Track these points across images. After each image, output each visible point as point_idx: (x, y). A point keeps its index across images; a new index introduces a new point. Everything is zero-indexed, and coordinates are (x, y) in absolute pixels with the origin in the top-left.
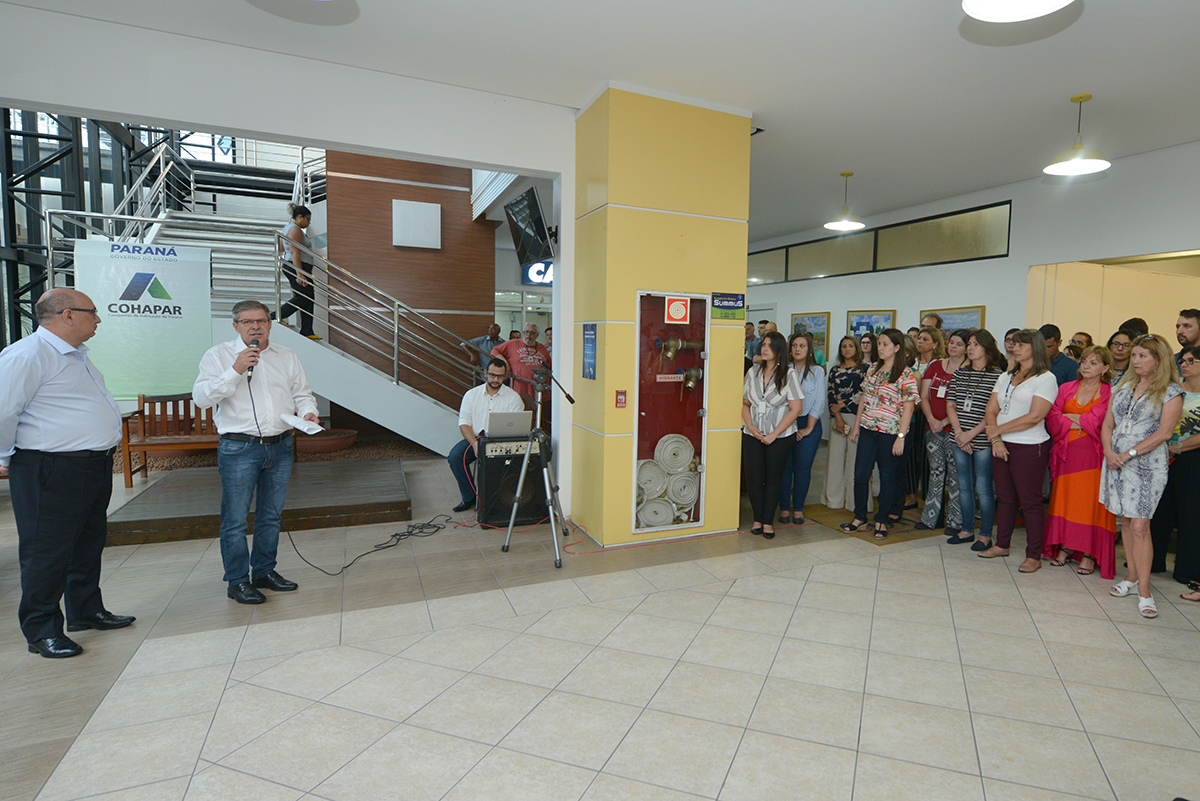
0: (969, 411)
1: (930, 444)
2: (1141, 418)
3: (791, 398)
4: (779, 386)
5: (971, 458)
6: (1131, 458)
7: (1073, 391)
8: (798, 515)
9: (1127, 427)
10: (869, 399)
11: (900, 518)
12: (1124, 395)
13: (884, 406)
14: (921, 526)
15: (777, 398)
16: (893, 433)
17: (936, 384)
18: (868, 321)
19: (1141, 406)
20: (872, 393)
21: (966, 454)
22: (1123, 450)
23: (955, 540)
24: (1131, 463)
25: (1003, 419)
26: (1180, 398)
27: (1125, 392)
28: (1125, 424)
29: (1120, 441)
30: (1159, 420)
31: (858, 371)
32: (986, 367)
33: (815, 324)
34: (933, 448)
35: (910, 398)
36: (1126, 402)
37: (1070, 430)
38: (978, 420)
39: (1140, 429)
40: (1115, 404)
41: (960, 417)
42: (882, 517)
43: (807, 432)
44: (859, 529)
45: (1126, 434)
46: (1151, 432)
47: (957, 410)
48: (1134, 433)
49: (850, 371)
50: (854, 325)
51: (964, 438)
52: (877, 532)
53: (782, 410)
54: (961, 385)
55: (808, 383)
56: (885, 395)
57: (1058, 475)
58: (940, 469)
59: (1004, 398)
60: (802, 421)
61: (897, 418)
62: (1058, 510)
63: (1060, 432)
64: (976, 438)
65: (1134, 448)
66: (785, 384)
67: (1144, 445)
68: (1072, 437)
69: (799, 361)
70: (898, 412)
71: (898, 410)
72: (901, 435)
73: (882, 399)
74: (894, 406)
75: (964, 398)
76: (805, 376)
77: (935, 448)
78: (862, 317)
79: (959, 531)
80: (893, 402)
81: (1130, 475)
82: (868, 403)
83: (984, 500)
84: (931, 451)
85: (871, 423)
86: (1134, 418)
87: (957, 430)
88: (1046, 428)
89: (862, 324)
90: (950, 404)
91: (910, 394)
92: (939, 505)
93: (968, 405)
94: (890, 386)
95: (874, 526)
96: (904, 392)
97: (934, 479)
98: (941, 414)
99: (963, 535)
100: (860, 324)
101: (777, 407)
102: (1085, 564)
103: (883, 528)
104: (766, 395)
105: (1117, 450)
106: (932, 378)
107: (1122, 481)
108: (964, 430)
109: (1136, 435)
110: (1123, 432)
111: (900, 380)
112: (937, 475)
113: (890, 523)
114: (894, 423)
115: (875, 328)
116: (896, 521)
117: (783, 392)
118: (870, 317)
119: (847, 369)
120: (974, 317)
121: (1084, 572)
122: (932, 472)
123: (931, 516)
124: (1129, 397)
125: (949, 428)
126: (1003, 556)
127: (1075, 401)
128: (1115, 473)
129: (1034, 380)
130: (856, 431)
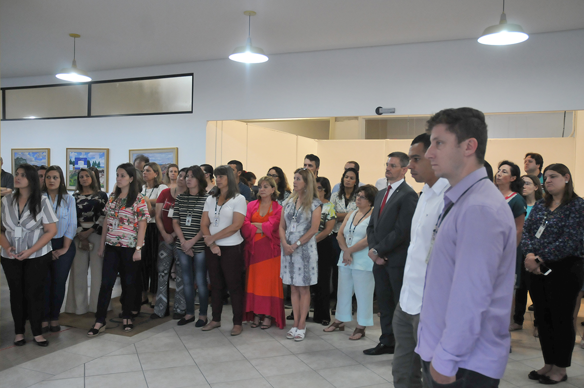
0: (190, 225)
1: (162, 252)
2: (301, 221)
3: (46, 222)
4: (34, 213)
5: (192, 260)
6: (298, 247)
7: (256, 207)
8: (54, 323)
9: (294, 227)
10: (111, 220)
11: (139, 313)
12: (290, 207)
13: (124, 226)
14: (154, 317)
15: (32, 223)
16: (133, 246)
17: (168, 207)
18: (85, 157)
19: (301, 214)
20: (114, 216)
21: (189, 256)
22: (293, 242)
23: (183, 322)
24: (298, 251)
25: (214, 230)
26: (320, 207)
27: (291, 205)
28: (292, 226)
29: (291, 237)
30: (310, 222)
31: (97, 198)
32: (199, 193)
33: (36, 159)
34: (163, 254)
35: (143, 218)
36: (292, 211)
37: (256, 234)
38: (197, 231)
39: (301, 228)
40: (286, 213)
41: (183, 230)
42: (126, 314)
43: (63, 251)
44: (100, 331)
45: (294, 231)
46: (307, 229)
47: (180, 225)
48: (298, 231)
49: (89, 198)
50: (73, 160)
51: (187, 244)
52: (125, 326)
53: (37, 233)
54: (183, 207)
55: (62, 210)
56: (124, 217)
57: (249, 265)
58: (166, 272)
59: (214, 215)
60: (58, 243)
61: (135, 235)
62: (250, 289)
63: (250, 236)
64: (196, 244)
65: (299, 240)
66: (40, 211)
67: (304, 238)
68: (257, 238)
69: (52, 190)
70: (136, 230)
71: (135, 228)
72: (138, 248)
73: (121, 220)
74: (132, 225)
75: (185, 216)
76: (59, 204)
77: (165, 254)
78: (80, 153)
79: (185, 314)
80: (131, 222)
81: (297, 259)
82: (111, 225)
83: (201, 289)
84: (162, 257)
85: (114, 240)
86: (298, 221)
87: (182, 240)
88: (241, 234)
89: (80, 159)
90: (175, 221)
91: (143, 215)
92: (165, 300)
93: (189, 221)
94: (127, 209)
95: (122, 322)
96: (140, 213)
97: (161, 279)
98: (170, 230)
99: (188, 317)
100: (78, 159)
101: (32, 231)
102: (266, 322)
103: (130, 322)
104: (21, 221)
105: (289, 242)
106: (164, 202)
107: (293, 263)
108: (186, 239)
109: (299, 232)
110: (292, 231)
111: (135, 205)
112: (163, 276)
113: (132, 317)
114: (132, 239)
115: (91, 163)
116: (136, 316)
117: (38, 217)
118: (87, 154)
119: (87, 196)
120: (170, 156)
121: (265, 327)
122: (159, 274)
123: (161, 308)
124: (293, 208)
125: (176, 239)
126: (217, 327)
127: (258, 214)
128: (288, 258)
129: (231, 201)
130: (102, 248)
